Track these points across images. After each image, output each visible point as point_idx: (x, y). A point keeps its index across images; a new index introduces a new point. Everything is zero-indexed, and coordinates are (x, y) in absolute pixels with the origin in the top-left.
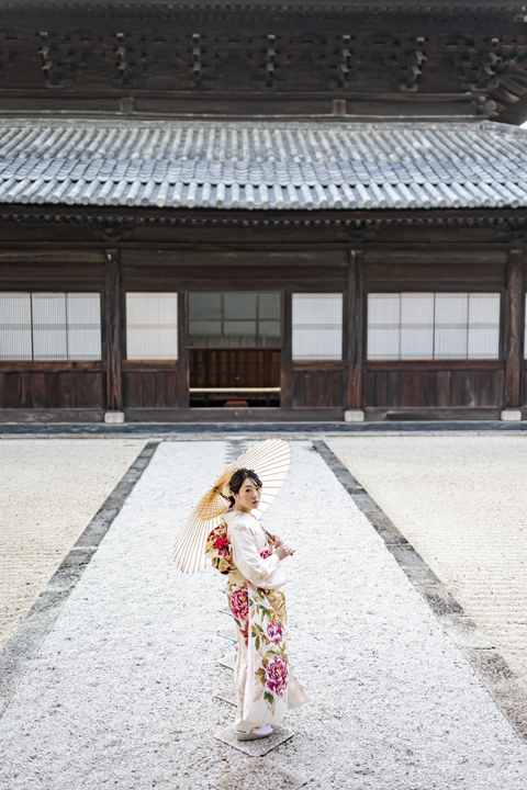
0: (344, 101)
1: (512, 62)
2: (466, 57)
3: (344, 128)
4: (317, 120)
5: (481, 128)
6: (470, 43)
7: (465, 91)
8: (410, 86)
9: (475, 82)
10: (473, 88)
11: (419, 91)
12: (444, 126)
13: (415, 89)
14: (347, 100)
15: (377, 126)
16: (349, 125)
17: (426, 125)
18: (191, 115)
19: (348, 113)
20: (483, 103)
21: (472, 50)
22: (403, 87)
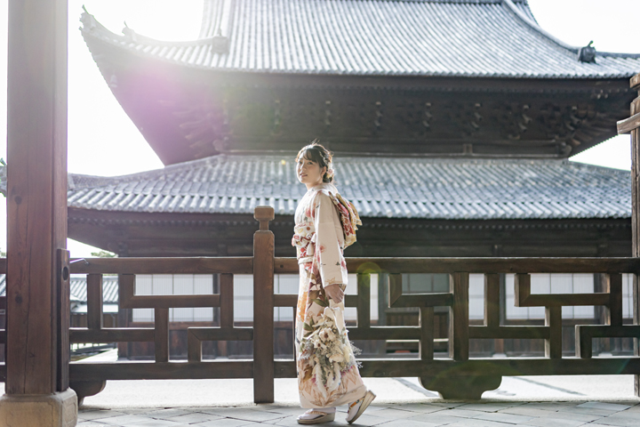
0: (471, 145)
1: (584, 122)
2: (552, 117)
3: (472, 163)
4: (453, 157)
5: (563, 163)
6: (557, 109)
7: (551, 139)
8: (515, 135)
9: (557, 133)
10: (557, 137)
11: (521, 139)
12: (539, 162)
13: (518, 137)
14: (474, 144)
15: (494, 161)
16: (476, 161)
17: (527, 161)
18: (368, 154)
19: (474, 152)
20: (564, 147)
21: (557, 114)
22: (510, 136)
